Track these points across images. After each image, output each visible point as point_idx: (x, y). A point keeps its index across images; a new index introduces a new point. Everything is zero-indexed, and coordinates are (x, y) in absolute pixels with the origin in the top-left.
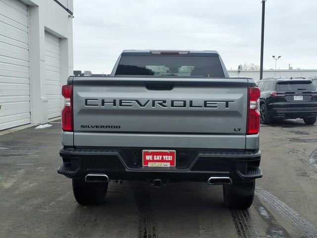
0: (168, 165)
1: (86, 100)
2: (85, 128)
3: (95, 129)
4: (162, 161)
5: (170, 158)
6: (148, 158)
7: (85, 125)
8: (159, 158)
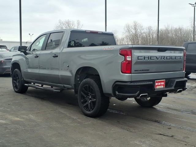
0: (162, 87)
1: (138, 57)
2: (137, 71)
3: (140, 72)
4: (161, 85)
5: (163, 83)
6: (157, 84)
7: (136, 70)
8: (159, 84)
